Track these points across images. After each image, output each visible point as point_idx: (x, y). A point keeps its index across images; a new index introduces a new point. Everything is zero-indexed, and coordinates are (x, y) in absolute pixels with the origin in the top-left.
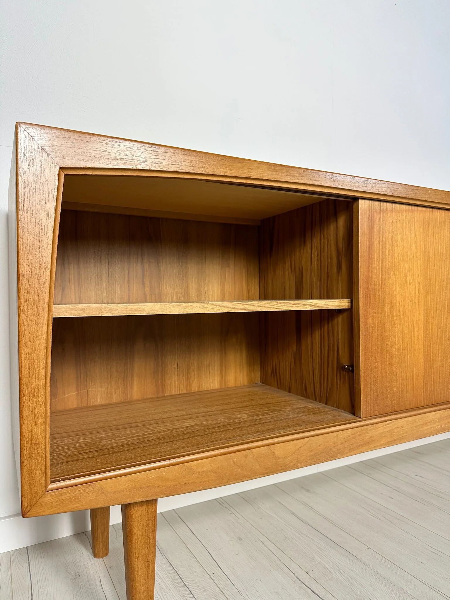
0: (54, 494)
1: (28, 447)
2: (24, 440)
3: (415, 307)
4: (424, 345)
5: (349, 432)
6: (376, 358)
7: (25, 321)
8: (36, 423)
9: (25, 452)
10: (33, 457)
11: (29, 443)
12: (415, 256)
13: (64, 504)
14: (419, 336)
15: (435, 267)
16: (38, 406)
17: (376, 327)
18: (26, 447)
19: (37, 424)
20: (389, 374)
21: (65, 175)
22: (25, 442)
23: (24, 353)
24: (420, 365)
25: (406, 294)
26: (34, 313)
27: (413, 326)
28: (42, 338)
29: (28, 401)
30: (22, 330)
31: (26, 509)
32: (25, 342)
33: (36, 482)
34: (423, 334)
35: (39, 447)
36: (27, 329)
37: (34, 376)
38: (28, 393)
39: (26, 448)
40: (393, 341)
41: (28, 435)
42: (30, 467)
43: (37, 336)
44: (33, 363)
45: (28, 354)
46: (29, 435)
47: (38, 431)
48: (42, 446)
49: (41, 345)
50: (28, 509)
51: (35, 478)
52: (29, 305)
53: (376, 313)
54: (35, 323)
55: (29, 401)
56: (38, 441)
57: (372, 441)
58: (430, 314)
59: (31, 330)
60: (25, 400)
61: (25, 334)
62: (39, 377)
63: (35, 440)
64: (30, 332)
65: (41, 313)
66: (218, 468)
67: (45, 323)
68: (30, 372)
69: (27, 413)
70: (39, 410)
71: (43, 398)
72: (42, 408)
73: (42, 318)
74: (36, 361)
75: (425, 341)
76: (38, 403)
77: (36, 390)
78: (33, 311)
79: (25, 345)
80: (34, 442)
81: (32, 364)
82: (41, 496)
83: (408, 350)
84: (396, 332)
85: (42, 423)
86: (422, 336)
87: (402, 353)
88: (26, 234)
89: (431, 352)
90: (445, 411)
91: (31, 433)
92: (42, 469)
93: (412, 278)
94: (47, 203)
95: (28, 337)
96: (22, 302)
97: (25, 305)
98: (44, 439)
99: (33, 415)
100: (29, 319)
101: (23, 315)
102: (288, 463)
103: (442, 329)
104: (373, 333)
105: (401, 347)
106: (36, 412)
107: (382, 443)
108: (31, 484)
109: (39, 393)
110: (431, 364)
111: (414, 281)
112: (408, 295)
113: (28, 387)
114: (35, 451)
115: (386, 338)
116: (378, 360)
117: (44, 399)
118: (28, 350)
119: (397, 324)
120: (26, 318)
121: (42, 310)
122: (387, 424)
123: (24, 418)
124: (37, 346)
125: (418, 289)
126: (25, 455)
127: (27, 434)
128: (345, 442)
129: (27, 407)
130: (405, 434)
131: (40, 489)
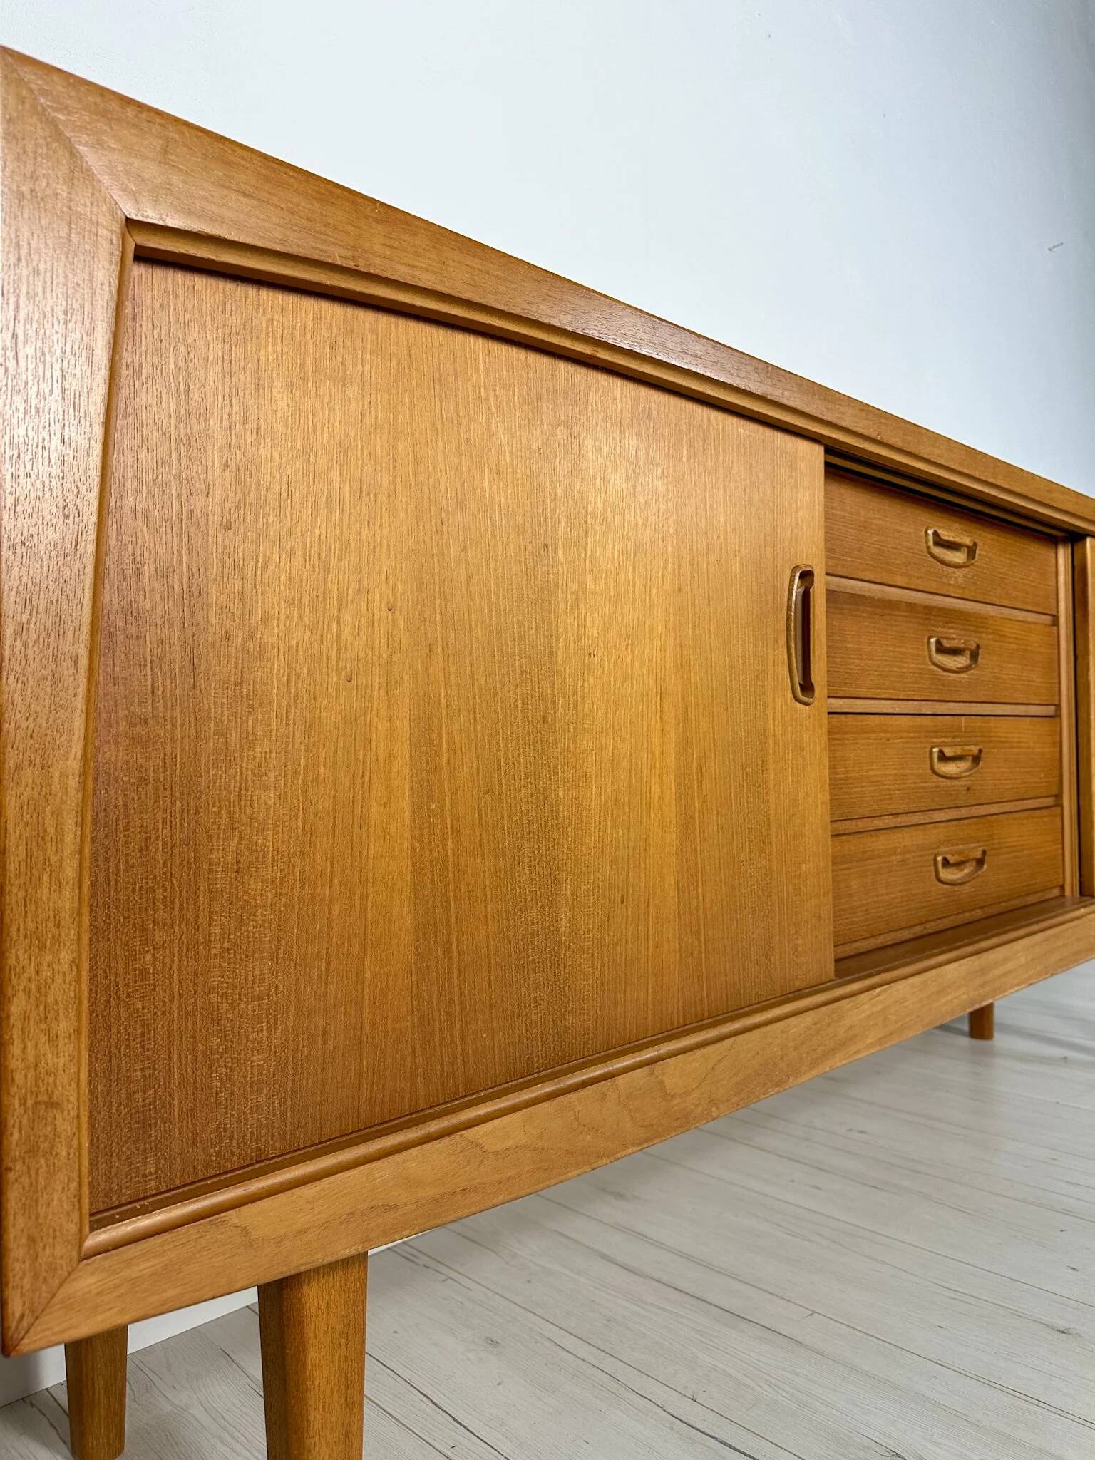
0: (106, 1264)
1: (26, 1117)
2: (13, 1093)
3: (371, 701)
4: (417, 859)
5: (809, 1018)
6: (143, 929)
7: (17, 698)
8: (51, 1035)
9: (16, 1136)
10: (39, 1148)
11: (30, 1103)
12: (368, 494)
13: (136, 1292)
14: (388, 823)
15: (464, 549)
16: (59, 980)
17: (150, 787)
18: (18, 1117)
19: (53, 1040)
20: (223, 996)
21: (137, 247)
22: (17, 1102)
23: (12, 803)
24: (394, 942)
25: (324, 647)
26: (45, 673)
27: (359, 781)
28: (72, 756)
29: (26, 962)
30: (7, 725)
31: (17, 1327)
32: (17, 768)
33: (51, 1231)
34: (413, 812)
35: (59, 1116)
36: (24, 724)
37: (46, 878)
38: (25, 936)
39: (18, 1121)
40: (249, 849)
41: (26, 1077)
42: (31, 1185)
43: (53, 749)
44: (42, 836)
45: (25, 807)
46: (29, 1077)
47: (56, 1060)
48: (69, 1111)
49: (67, 777)
50: (25, 1324)
51: (46, 1218)
52: (30, 645)
53: (146, 720)
54: (48, 706)
55: (30, 964)
56: (56, 1093)
57: (851, 1039)
58: (444, 734)
59: (37, 729)
60: (17, 959)
61: (17, 739)
62: (59, 881)
63: (47, 1090)
64: (34, 735)
65: (66, 672)
66: (541, 1136)
67: (79, 707)
68: (31, 868)
69: (24, 1003)
70: (62, 991)
71: (72, 952)
72: (70, 985)
73: (71, 691)
74: (52, 830)
75: (421, 842)
76: (56, 969)
77: (51, 924)
78: (45, 667)
79: (16, 778)
80: (45, 1098)
81: (40, 839)
82: (66, 1274)
83: (331, 881)
84: (268, 810)
85: (70, 1035)
86: (408, 823)
87: (301, 896)
88: (22, 410)
89: (447, 885)
90: (973, 958)
91: (36, 1070)
92: (68, 1186)
93: (354, 584)
94: (88, 324)
95: (25, 751)
96: (8, 636)
97: (18, 643)
98: (74, 1085)
99: (42, 1008)
100: (29, 690)
101: (11, 678)
102: (693, 1107)
103: (500, 794)
104: (127, 816)
105: (297, 870)
106: (51, 999)
107: (869, 1041)
108: (32, 1240)
109: (59, 935)
110: (449, 935)
111: (365, 594)
112: (333, 653)
113: (26, 916)
114: (49, 1129)
115: (209, 837)
116: (159, 936)
117: (75, 955)
118: (25, 794)
119: (272, 775)
120: (19, 685)
121: (70, 663)
122: (878, 995)
123: (12, 1020)
124: (56, 780)
125: (383, 630)
126: (14, 1143)
127: (23, 1072)
128: (802, 1043)
129: (24, 982)
130: (908, 1019)
131: (62, 1251)
